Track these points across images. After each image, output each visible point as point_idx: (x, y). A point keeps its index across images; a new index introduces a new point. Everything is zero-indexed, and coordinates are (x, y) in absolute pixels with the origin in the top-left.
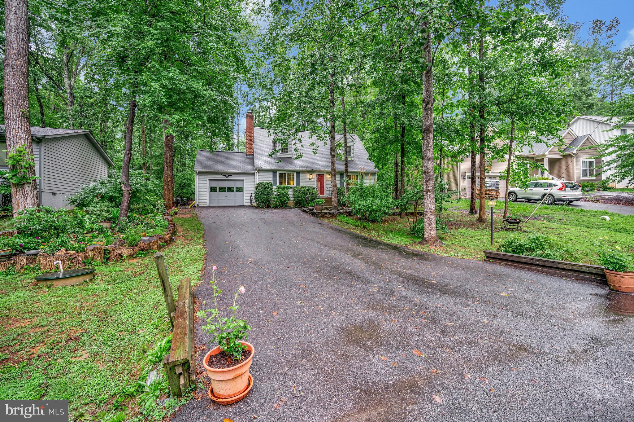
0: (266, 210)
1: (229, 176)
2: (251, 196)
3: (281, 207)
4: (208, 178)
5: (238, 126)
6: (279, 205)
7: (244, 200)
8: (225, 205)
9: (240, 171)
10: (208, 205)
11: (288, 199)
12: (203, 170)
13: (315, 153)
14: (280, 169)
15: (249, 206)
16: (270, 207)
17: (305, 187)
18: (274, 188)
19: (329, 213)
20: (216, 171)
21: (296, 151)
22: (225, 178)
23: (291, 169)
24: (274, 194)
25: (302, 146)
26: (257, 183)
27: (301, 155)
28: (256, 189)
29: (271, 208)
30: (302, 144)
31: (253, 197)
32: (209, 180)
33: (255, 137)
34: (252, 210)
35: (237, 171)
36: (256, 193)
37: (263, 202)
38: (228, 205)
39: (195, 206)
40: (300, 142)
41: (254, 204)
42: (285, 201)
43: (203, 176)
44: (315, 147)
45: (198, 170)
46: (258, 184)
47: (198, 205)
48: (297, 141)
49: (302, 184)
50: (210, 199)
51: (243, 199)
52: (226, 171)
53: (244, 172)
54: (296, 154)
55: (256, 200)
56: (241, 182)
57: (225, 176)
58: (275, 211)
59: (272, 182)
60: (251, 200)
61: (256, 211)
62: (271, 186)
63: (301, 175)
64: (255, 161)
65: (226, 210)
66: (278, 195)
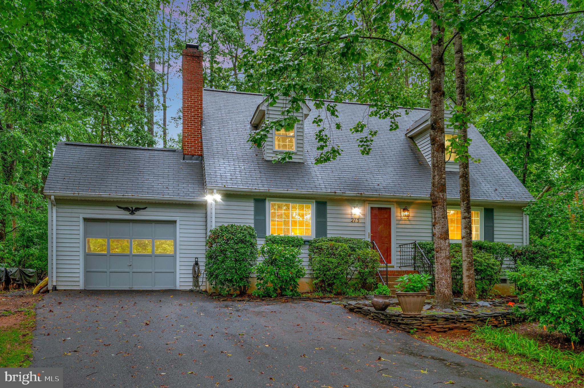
0: (240, 305)
1: (137, 209)
2: (197, 264)
3: (281, 295)
4: (82, 216)
5: (165, 110)
6: (275, 290)
7: (178, 276)
8: (126, 287)
9: (167, 197)
10: (81, 287)
11: (299, 274)
12: (69, 193)
13: (366, 152)
14: (274, 190)
15: (191, 291)
16: (249, 296)
17: (347, 241)
18: (260, 243)
19: (447, 319)
20: (105, 195)
21: (321, 140)
22: (126, 216)
23: (304, 191)
24: (260, 260)
25: (338, 127)
26: (213, 227)
27: (335, 152)
28: (209, 244)
29: (252, 298)
30: (337, 120)
31: (202, 268)
32: (86, 220)
33: (205, 111)
34: (200, 304)
35: (158, 197)
36: (210, 257)
37: (231, 281)
38: (135, 288)
39: (47, 291)
40: (333, 114)
41: (205, 285)
42: (292, 279)
43: (68, 211)
44: (365, 133)
45: (53, 192)
46: (215, 233)
47: (55, 289)
48: (323, 113)
49: (331, 233)
50: (87, 272)
51: (174, 273)
52: (129, 196)
53: (176, 198)
54: (322, 147)
55: (211, 275)
56: (169, 227)
57: (127, 209)
58: (266, 308)
59: (253, 226)
60: (196, 276)
61: (211, 306)
62: (252, 236)
63: (329, 208)
64: (208, 170)
65: (128, 302)
66: (273, 262)
